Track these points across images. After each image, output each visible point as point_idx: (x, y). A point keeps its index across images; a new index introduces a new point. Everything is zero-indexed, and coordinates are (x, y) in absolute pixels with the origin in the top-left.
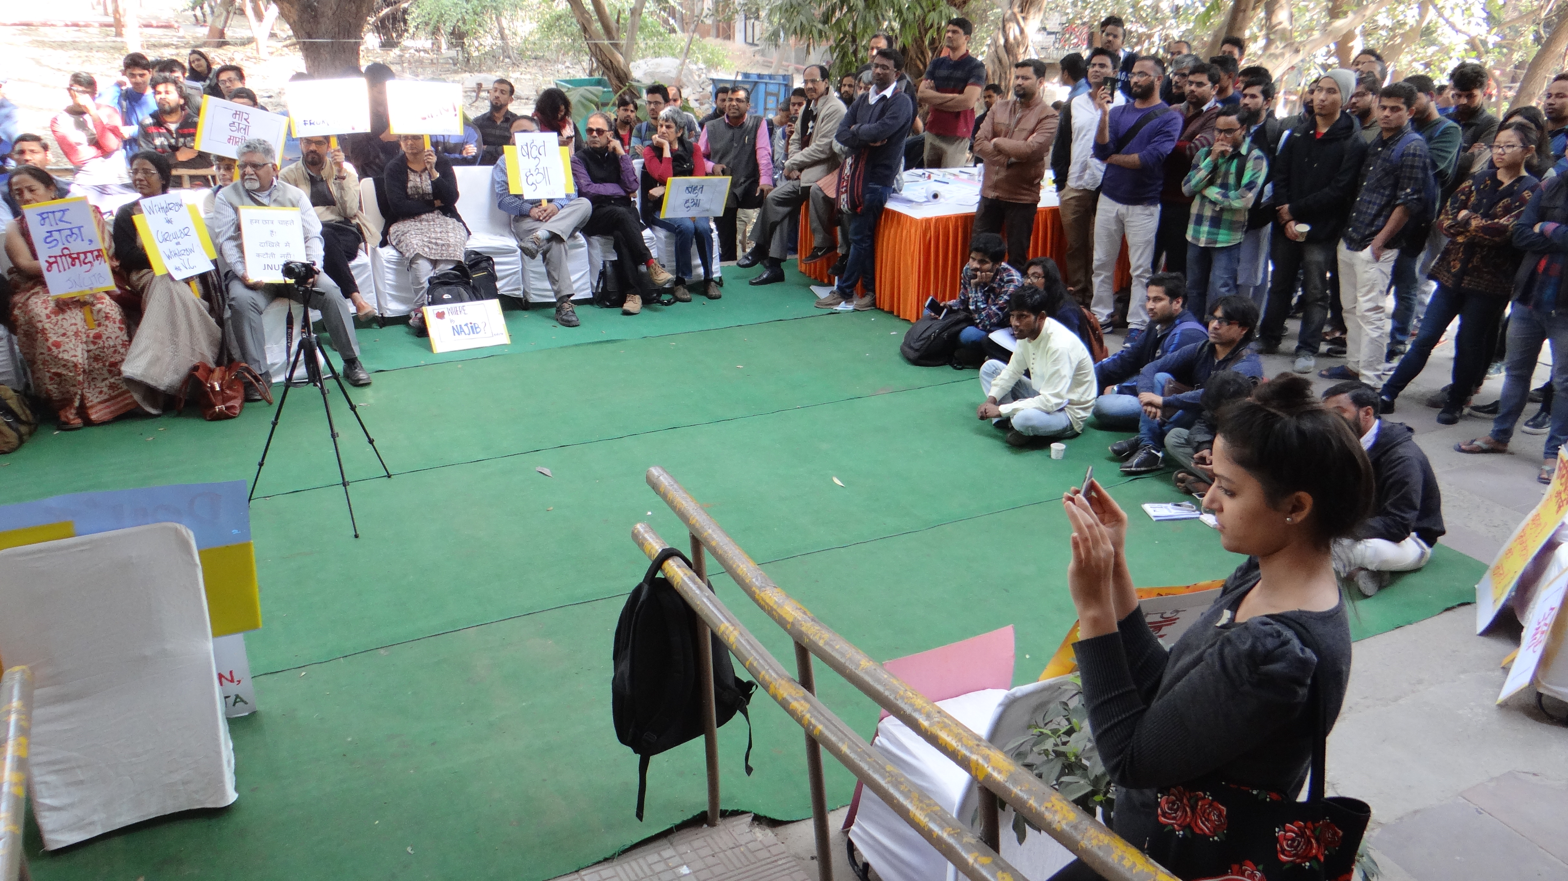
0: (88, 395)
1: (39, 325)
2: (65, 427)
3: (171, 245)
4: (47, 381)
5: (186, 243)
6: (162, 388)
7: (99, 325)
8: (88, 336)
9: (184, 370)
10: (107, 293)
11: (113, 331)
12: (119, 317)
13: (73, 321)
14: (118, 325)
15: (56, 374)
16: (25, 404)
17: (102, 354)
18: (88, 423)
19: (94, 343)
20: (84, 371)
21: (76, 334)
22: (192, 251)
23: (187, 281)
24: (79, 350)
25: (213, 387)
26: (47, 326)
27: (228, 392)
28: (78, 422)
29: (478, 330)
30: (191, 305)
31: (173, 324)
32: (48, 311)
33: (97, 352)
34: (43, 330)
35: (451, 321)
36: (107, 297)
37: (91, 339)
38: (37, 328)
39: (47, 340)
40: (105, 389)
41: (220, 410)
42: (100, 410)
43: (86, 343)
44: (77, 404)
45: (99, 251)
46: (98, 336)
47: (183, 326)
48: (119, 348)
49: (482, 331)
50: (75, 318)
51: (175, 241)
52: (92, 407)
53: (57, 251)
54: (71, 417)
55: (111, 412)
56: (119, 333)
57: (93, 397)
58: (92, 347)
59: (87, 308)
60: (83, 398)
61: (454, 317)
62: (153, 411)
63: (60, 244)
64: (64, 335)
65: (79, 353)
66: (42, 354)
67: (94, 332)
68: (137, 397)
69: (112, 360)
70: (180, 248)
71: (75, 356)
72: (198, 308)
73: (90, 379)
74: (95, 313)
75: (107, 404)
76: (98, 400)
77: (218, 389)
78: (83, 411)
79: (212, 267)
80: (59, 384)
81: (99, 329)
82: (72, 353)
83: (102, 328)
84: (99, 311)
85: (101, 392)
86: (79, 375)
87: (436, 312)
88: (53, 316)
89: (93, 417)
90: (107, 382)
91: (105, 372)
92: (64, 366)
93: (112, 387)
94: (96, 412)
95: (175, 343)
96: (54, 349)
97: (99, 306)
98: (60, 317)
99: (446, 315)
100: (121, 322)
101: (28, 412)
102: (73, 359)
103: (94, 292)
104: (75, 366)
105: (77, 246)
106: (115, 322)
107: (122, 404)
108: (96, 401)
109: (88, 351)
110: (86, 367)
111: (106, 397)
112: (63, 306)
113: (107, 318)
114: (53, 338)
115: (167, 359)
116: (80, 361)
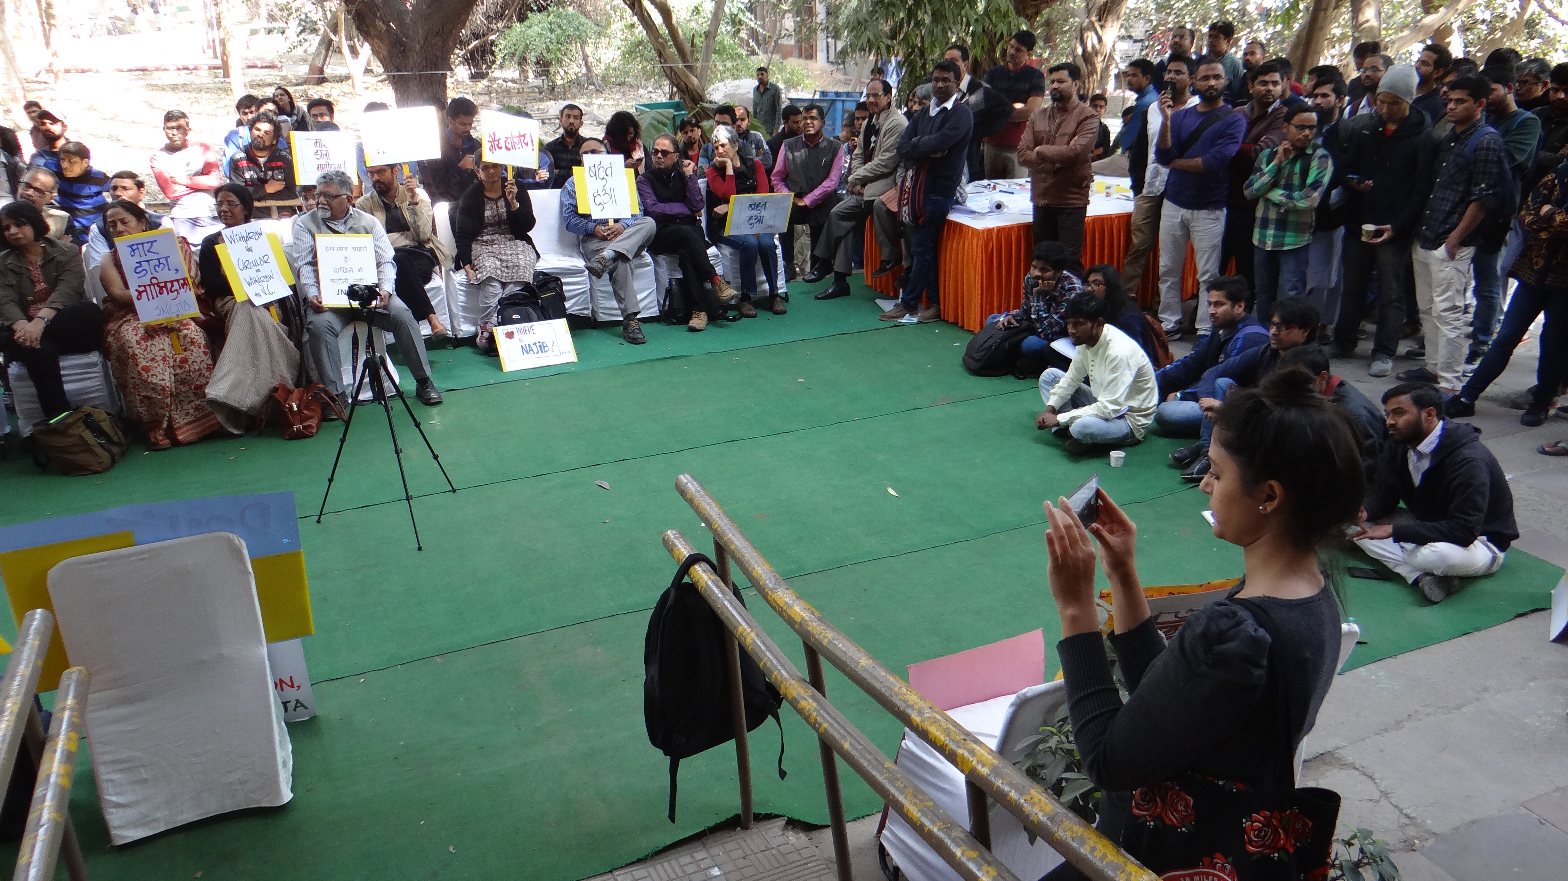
0: (175, 417)
1: (130, 350)
2: (154, 447)
3: (251, 273)
4: (138, 403)
5: (265, 270)
6: (244, 409)
7: (185, 350)
8: (175, 361)
9: (265, 391)
10: (193, 319)
11: (198, 355)
12: (204, 342)
13: (162, 346)
14: (202, 349)
15: (145, 397)
16: (118, 427)
17: (188, 378)
18: (176, 443)
19: (181, 367)
20: (171, 394)
21: (164, 359)
22: (271, 277)
23: (267, 306)
24: (167, 374)
25: (291, 407)
26: (137, 352)
27: (305, 412)
28: (166, 442)
29: (546, 349)
30: (270, 329)
31: (254, 348)
32: (138, 338)
33: (183, 376)
34: (134, 355)
35: (521, 340)
36: (193, 324)
37: (178, 363)
38: (128, 353)
39: (137, 365)
40: (191, 411)
41: (298, 429)
42: (187, 431)
43: (173, 367)
44: (165, 425)
45: (184, 279)
46: (184, 361)
47: (263, 350)
48: (204, 371)
49: (550, 350)
50: (163, 344)
51: (256, 268)
52: (179, 428)
53: (146, 281)
54: (160, 438)
55: (197, 433)
56: (203, 357)
57: (180, 419)
58: (179, 371)
59: (174, 335)
60: (171, 420)
61: (523, 337)
62: (236, 432)
63: (149, 273)
64: (153, 360)
65: (167, 377)
66: (134, 378)
67: (181, 356)
68: (220, 418)
69: (198, 383)
70: (260, 274)
71: (163, 380)
72: (278, 332)
73: (177, 402)
74: (181, 338)
75: (194, 425)
76: (185, 421)
77: (296, 409)
78: (171, 433)
79: (289, 293)
80: (148, 407)
81: (185, 353)
82: (160, 377)
83: (188, 353)
84: (186, 336)
85: (187, 414)
86: (167, 398)
87: (505, 332)
88: (142, 342)
89: (180, 438)
90: (193, 404)
91: (191, 395)
92: (153, 389)
93: (197, 409)
94: (183, 433)
95: (255, 366)
96: (143, 373)
97: (185, 331)
98: (149, 343)
99: (515, 335)
100: (206, 346)
101: (120, 433)
102: (162, 383)
103: (181, 318)
104: (163, 389)
105: (164, 276)
106: (200, 347)
107: (207, 425)
108: (182, 422)
109: (175, 375)
110: (174, 390)
111: (193, 418)
112: (152, 332)
113: (192, 343)
114: (143, 363)
115: (249, 382)
116: (168, 384)
